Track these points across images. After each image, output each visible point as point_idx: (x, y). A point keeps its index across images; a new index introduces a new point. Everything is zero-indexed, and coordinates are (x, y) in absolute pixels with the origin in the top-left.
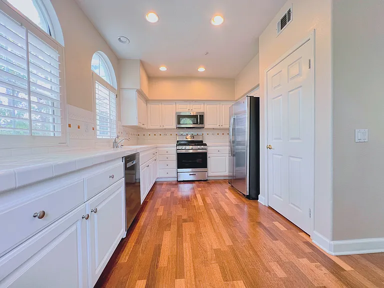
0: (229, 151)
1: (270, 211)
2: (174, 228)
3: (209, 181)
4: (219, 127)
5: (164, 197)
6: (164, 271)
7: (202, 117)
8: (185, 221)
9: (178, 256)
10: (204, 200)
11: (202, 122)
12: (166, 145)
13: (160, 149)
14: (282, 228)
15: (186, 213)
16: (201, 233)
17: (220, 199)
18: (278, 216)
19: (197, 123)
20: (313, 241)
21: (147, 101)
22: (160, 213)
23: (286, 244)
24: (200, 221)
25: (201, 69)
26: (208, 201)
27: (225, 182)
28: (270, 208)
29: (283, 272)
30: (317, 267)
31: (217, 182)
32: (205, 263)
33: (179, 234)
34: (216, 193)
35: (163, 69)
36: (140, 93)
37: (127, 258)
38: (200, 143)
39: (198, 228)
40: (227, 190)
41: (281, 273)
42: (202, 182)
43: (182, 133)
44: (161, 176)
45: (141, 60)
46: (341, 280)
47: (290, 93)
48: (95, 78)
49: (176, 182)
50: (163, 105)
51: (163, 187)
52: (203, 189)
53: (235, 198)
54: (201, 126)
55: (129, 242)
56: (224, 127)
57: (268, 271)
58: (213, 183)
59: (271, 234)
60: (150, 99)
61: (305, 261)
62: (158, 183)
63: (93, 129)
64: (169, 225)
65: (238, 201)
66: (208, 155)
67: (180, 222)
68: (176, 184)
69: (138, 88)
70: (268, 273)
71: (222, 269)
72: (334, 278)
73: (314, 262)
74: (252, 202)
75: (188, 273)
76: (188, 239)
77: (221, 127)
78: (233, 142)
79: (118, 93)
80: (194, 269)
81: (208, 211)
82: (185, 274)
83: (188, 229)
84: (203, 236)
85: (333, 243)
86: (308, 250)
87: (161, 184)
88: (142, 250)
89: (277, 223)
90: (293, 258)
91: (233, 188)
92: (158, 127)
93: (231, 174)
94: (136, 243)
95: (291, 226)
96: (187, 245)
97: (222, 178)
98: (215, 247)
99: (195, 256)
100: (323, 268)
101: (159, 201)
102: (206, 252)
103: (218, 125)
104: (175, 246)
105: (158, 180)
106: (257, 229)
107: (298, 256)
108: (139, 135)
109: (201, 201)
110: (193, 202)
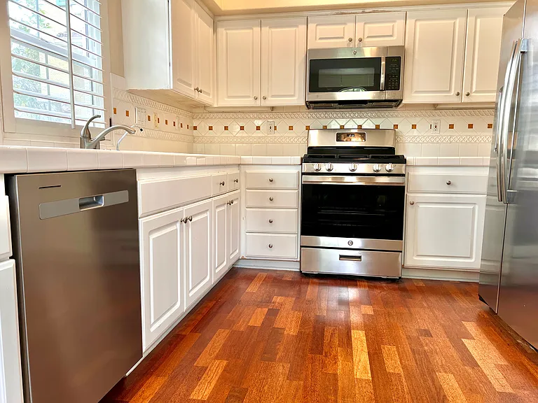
0: (490, 186)
3: (406, 284)
4: (456, 100)
5: (241, 326)
7: (395, 64)
10: (375, 356)
12: (267, 159)
13: (250, 170)
17: (438, 360)
19: (375, 87)
27: (467, 294)
38: (386, 155)
40: (471, 327)
42: (384, 284)
43: (325, 122)
44: (250, 254)
49: (297, 277)
50: (265, 29)
51: (253, 288)
53: (503, 362)
54: (388, 95)
56: (478, 98)
62: (242, 274)
66: (410, 196)
68: (292, 283)
77: (465, 99)
78: (513, 154)
87: (250, 276)
92: (250, 102)
93: (493, 267)
103: (453, 93)
105: (241, 265)
108: (195, 128)
109: (364, 358)
110: (335, 358)
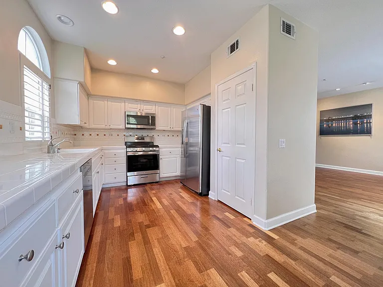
1: (220, 204)
2: (138, 236)
3: (161, 183)
4: (170, 129)
6: (140, 282)
7: (153, 118)
8: (148, 226)
9: (151, 263)
10: (161, 202)
11: (153, 124)
13: (107, 151)
14: (232, 217)
15: (147, 218)
16: (168, 236)
17: (176, 200)
18: (226, 207)
19: (148, 125)
20: (254, 223)
21: (89, 95)
22: (117, 223)
23: (238, 229)
24: (163, 224)
25: (155, 71)
26: (166, 202)
27: (177, 182)
28: (219, 201)
29: (240, 252)
30: (260, 241)
31: (169, 182)
32: (179, 262)
33: (146, 242)
34: (171, 194)
35: (112, 62)
36: (82, 86)
37: (92, 282)
39: (163, 232)
40: (180, 190)
41: (239, 254)
42: (154, 184)
43: (131, 134)
44: (106, 182)
45: (85, 49)
46: (274, 247)
47: (237, 107)
48: (22, 61)
49: (126, 187)
50: (109, 102)
51: (112, 193)
52: (157, 191)
53: (189, 196)
54: (152, 127)
55: (88, 263)
56: (175, 129)
57: (230, 254)
58: (165, 183)
59: (225, 223)
60: (92, 93)
61: (252, 239)
63: (21, 129)
64: (132, 234)
65: (193, 199)
66: (160, 157)
67: (143, 229)
68: (126, 189)
69: (82, 80)
70: (230, 256)
71: (196, 263)
72: (271, 246)
73: (257, 238)
74: (204, 198)
75: (166, 277)
76: (156, 244)
77: (172, 129)
78: (187, 144)
79: (53, 83)
80: (171, 272)
81: (168, 212)
82: (164, 278)
83: (153, 234)
84: (171, 238)
85: (266, 221)
86: (252, 230)
87: (109, 190)
88: (108, 268)
89: (227, 214)
90: (244, 239)
91: (185, 187)
92: (103, 126)
93: (184, 174)
94: (98, 263)
95: (237, 214)
96: (157, 251)
97: (173, 178)
98: (184, 245)
99: (168, 259)
100: (263, 241)
101: (112, 210)
102: (177, 252)
103: (169, 127)
104: (146, 255)
105: (105, 186)
106: (214, 222)
107: (248, 237)
108: (75, 135)
109: (159, 203)
110: (151, 205)
